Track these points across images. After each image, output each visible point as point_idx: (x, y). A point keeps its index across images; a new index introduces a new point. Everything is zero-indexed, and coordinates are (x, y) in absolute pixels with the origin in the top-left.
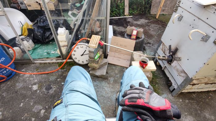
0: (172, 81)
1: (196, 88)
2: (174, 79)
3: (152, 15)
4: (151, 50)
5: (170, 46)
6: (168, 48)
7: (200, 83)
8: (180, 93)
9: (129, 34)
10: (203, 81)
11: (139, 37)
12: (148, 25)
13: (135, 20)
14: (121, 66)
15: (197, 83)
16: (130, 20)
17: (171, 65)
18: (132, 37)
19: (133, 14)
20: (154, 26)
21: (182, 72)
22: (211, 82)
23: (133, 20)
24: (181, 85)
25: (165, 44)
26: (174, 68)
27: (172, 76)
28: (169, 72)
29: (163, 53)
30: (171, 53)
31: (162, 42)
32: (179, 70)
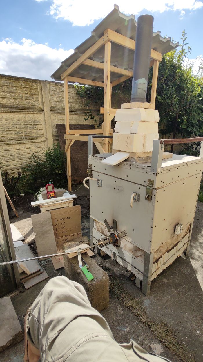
0: (133, 271)
1: (162, 263)
2: (133, 266)
6: (105, 225)
7: (162, 255)
8: (150, 283)
10: (164, 250)
21: (136, 250)
22: (172, 246)
24: (144, 270)
25: (99, 221)
26: (125, 249)
27: (128, 262)
28: (122, 259)
29: (102, 235)
30: (111, 230)
31: (93, 219)
32: (132, 250)
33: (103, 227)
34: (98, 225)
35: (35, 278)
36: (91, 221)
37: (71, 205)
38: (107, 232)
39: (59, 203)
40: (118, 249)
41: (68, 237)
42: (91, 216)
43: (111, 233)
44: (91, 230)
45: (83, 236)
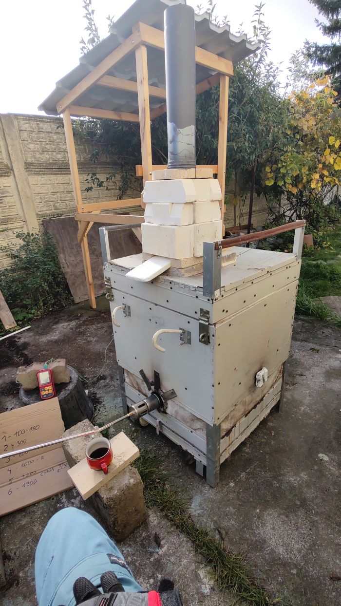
0: (191, 451)
1: (237, 434)
2: (191, 444)
3: (80, 305)
4: (112, 394)
5: (142, 372)
6: (142, 378)
7: (236, 422)
8: (218, 468)
9: (32, 386)
10: (238, 414)
11: (63, 381)
12: (80, 333)
13: (41, 334)
14: (48, 499)
15: (232, 425)
16: (27, 340)
17: (166, 413)
18: (43, 393)
19: (30, 320)
20: (95, 330)
21: (193, 420)
22: (252, 405)
23: (38, 334)
24: (208, 450)
25: (132, 372)
26: (176, 418)
27: (182, 438)
28: (173, 431)
30: (153, 387)
31: (123, 369)
32: (187, 419)
33: (140, 382)
34: (131, 378)
38: (146, 389)
40: (165, 416)
42: (119, 364)
43: (153, 391)
44: (122, 385)
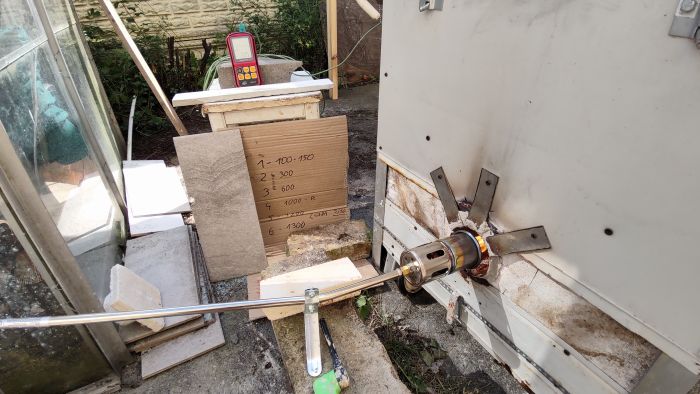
2: (547, 377)
5: (439, 176)
6: (432, 189)
18: (240, 77)
21: (590, 327)
26: (517, 302)
27: (521, 353)
28: (493, 328)
29: (418, 226)
30: (463, 215)
31: (388, 166)
32: (562, 315)
33: (425, 198)
34: (403, 188)
35: (184, 340)
36: (380, 170)
37: (312, 113)
38: (438, 217)
39: (270, 102)
40: (482, 291)
41: (306, 219)
42: (382, 156)
43: (460, 225)
44: (378, 203)
45: (351, 219)
